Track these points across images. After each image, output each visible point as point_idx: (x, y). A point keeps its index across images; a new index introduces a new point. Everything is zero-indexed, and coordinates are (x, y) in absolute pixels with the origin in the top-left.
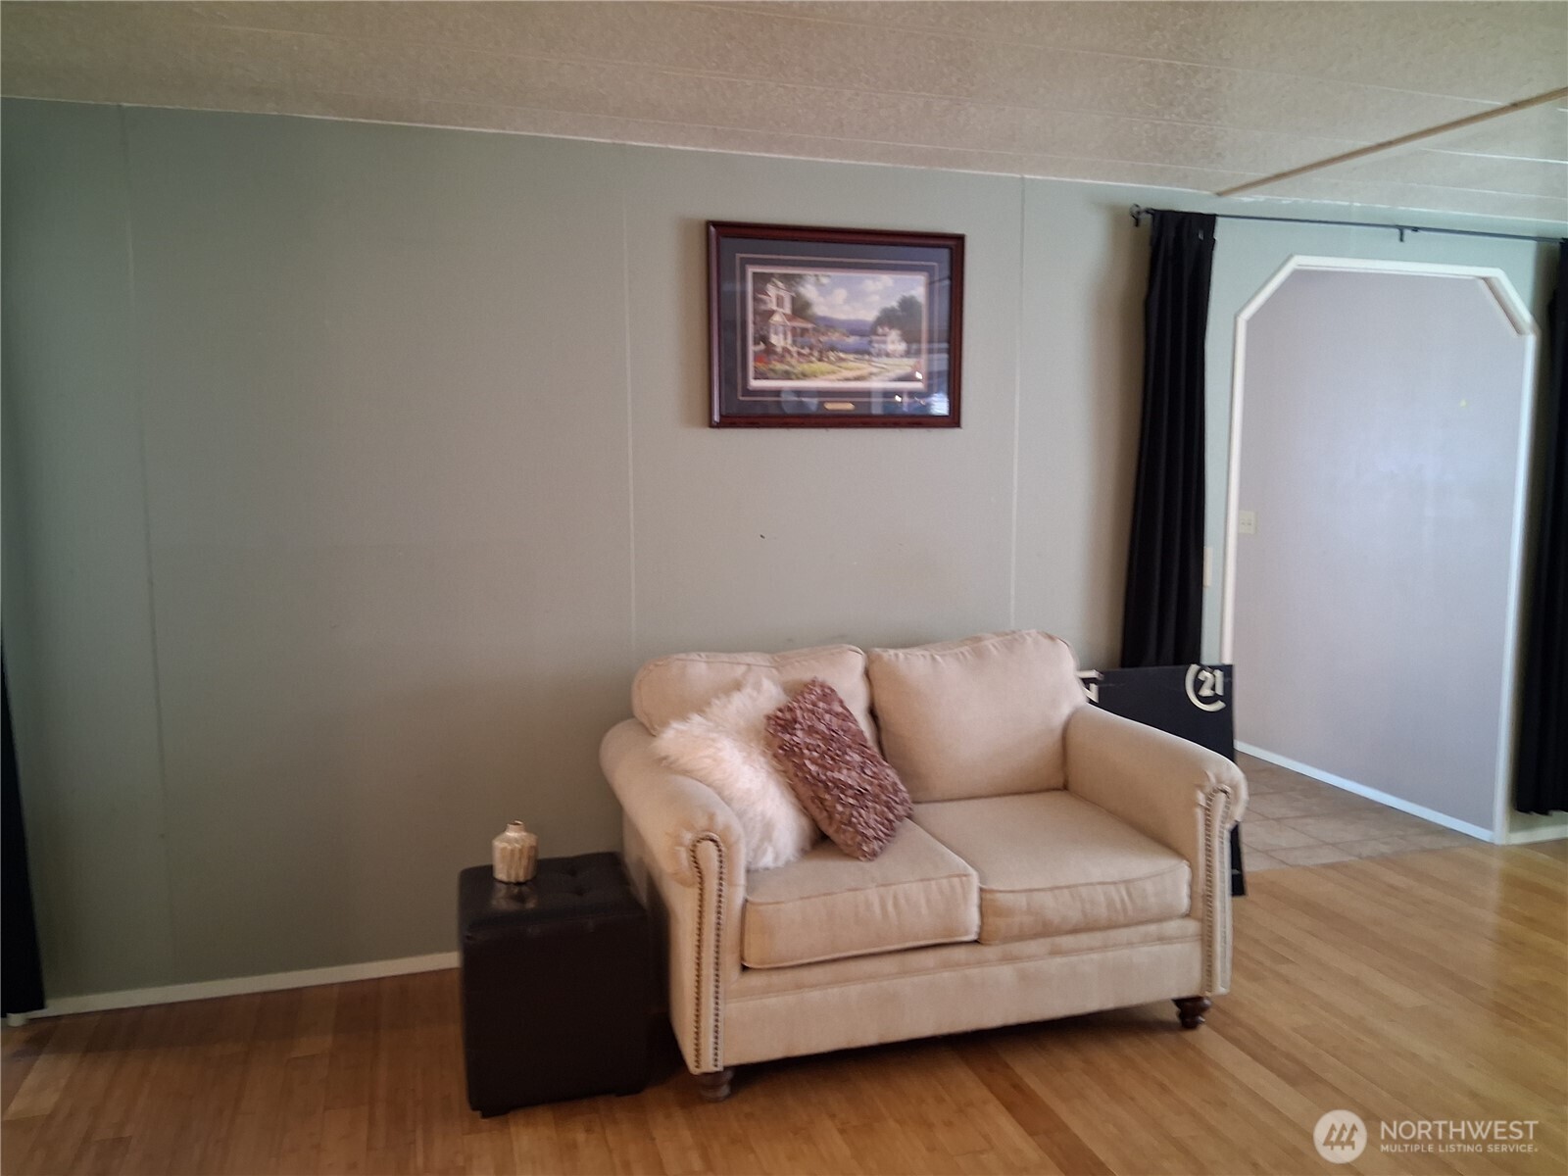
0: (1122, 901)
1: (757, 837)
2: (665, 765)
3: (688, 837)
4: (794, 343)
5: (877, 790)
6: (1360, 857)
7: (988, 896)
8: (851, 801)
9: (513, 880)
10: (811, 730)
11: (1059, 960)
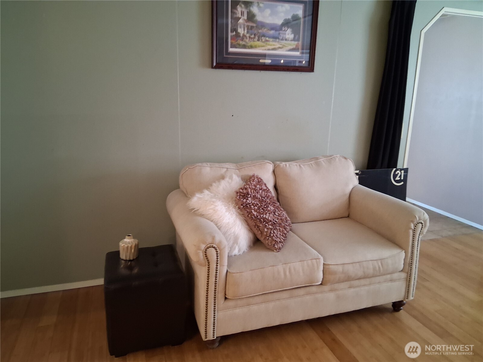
0: (379, 268)
1: (231, 242)
2: (194, 212)
3: (203, 247)
4: (248, 32)
5: (280, 221)
6: (442, 236)
7: (327, 267)
8: (270, 227)
9: (128, 259)
10: (255, 197)
11: (352, 290)
